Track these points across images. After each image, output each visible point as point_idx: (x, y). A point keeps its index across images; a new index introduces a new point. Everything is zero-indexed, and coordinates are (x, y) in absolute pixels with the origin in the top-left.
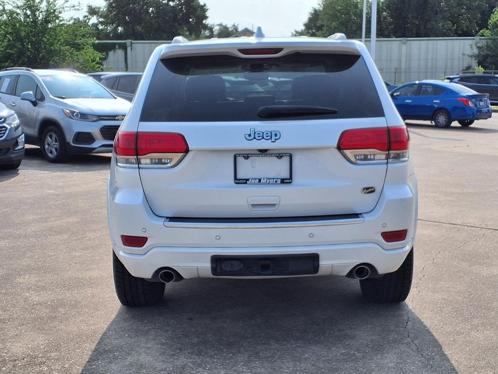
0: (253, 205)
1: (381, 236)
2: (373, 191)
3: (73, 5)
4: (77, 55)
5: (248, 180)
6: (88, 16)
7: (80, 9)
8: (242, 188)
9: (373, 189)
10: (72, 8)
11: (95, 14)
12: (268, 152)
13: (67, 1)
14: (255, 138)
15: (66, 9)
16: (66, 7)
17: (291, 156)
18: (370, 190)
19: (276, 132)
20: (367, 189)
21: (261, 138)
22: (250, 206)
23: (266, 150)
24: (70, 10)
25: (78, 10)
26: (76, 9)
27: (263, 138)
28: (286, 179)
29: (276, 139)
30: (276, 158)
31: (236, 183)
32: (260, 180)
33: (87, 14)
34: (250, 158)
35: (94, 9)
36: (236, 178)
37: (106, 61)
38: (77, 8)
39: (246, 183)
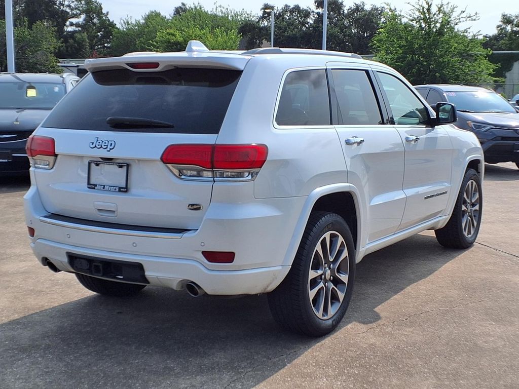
0: (99, 210)
1: (202, 255)
2: (198, 209)
3: (468, 16)
4: (469, 67)
5: (96, 185)
6: (501, 26)
7: (477, 19)
8: (92, 193)
9: (199, 206)
10: (468, 19)
11: (509, 24)
12: (113, 161)
13: (464, 12)
14: (96, 147)
15: (462, 20)
16: (462, 17)
17: (128, 166)
18: (195, 207)
19: (112, 142)
20: (192, 205)
21: (100, 146)
22: (97, 211)
23: (111, 159)
24: (466, 20)
25: (475, 20)
26: (472, 20)
27: (102, 147)
28: (122, 188)
29: (111, 149)
30: (116, 167)
31: (89, 188)
32: (104, 186)
33: (501, 23)
34: (100, 165)
35: (509, 17)
36: (89, 183)
37: (509, 72)
38: (474, 18)
39: (94, 188)
